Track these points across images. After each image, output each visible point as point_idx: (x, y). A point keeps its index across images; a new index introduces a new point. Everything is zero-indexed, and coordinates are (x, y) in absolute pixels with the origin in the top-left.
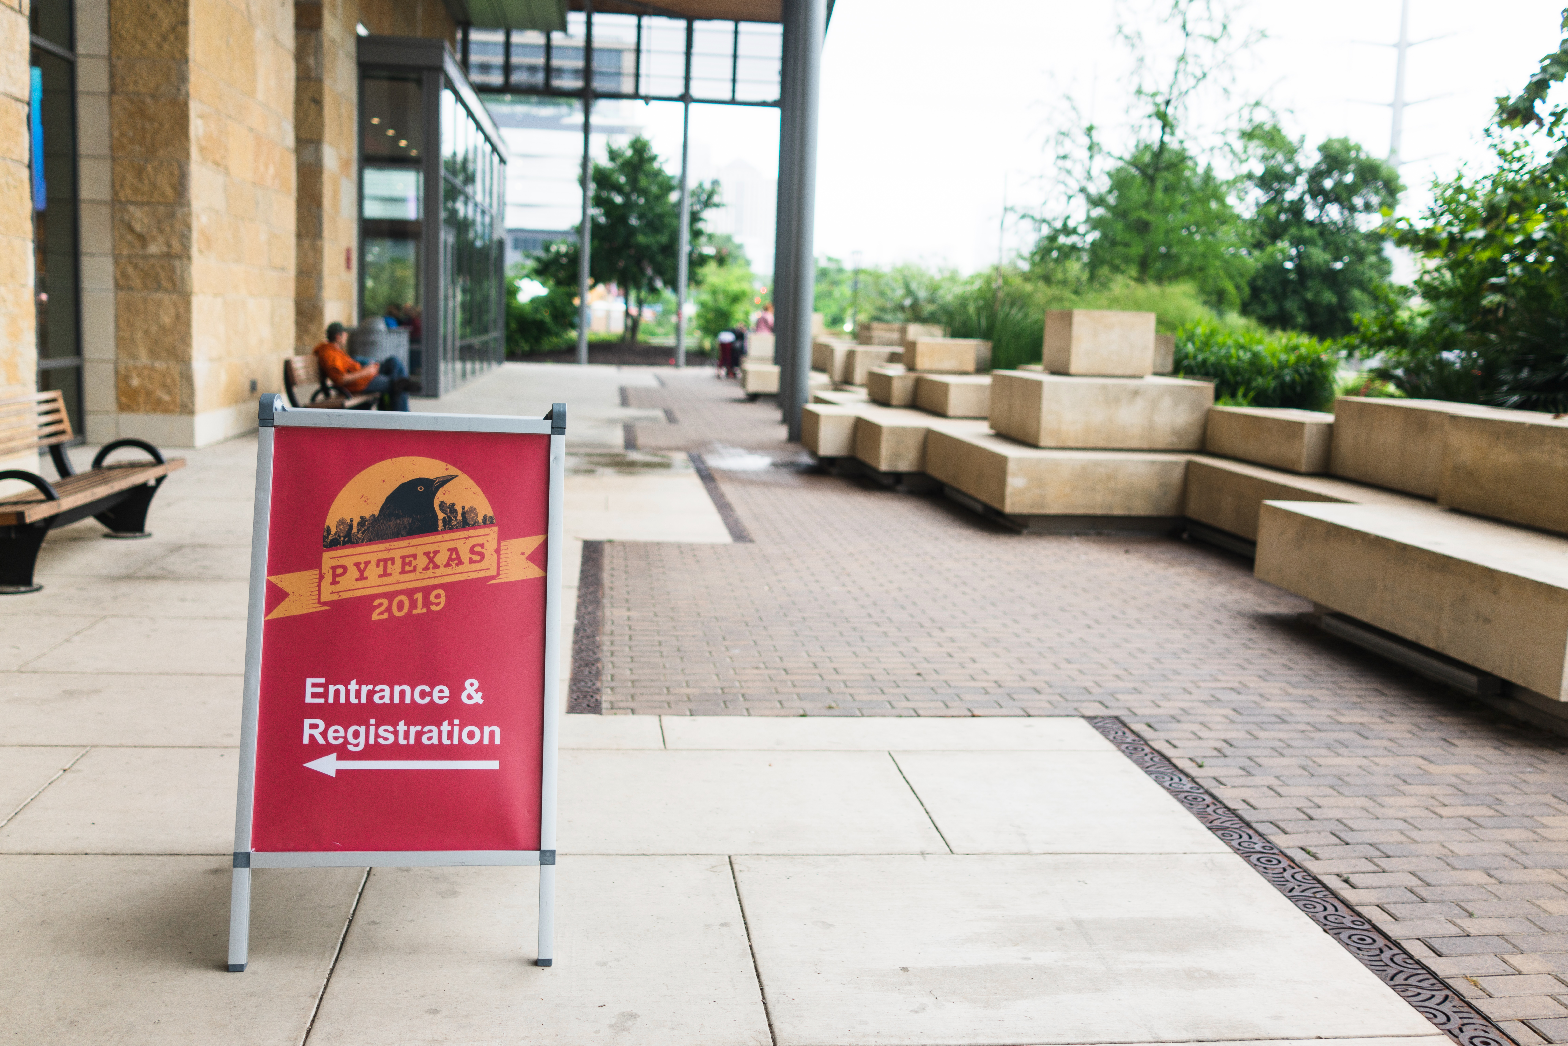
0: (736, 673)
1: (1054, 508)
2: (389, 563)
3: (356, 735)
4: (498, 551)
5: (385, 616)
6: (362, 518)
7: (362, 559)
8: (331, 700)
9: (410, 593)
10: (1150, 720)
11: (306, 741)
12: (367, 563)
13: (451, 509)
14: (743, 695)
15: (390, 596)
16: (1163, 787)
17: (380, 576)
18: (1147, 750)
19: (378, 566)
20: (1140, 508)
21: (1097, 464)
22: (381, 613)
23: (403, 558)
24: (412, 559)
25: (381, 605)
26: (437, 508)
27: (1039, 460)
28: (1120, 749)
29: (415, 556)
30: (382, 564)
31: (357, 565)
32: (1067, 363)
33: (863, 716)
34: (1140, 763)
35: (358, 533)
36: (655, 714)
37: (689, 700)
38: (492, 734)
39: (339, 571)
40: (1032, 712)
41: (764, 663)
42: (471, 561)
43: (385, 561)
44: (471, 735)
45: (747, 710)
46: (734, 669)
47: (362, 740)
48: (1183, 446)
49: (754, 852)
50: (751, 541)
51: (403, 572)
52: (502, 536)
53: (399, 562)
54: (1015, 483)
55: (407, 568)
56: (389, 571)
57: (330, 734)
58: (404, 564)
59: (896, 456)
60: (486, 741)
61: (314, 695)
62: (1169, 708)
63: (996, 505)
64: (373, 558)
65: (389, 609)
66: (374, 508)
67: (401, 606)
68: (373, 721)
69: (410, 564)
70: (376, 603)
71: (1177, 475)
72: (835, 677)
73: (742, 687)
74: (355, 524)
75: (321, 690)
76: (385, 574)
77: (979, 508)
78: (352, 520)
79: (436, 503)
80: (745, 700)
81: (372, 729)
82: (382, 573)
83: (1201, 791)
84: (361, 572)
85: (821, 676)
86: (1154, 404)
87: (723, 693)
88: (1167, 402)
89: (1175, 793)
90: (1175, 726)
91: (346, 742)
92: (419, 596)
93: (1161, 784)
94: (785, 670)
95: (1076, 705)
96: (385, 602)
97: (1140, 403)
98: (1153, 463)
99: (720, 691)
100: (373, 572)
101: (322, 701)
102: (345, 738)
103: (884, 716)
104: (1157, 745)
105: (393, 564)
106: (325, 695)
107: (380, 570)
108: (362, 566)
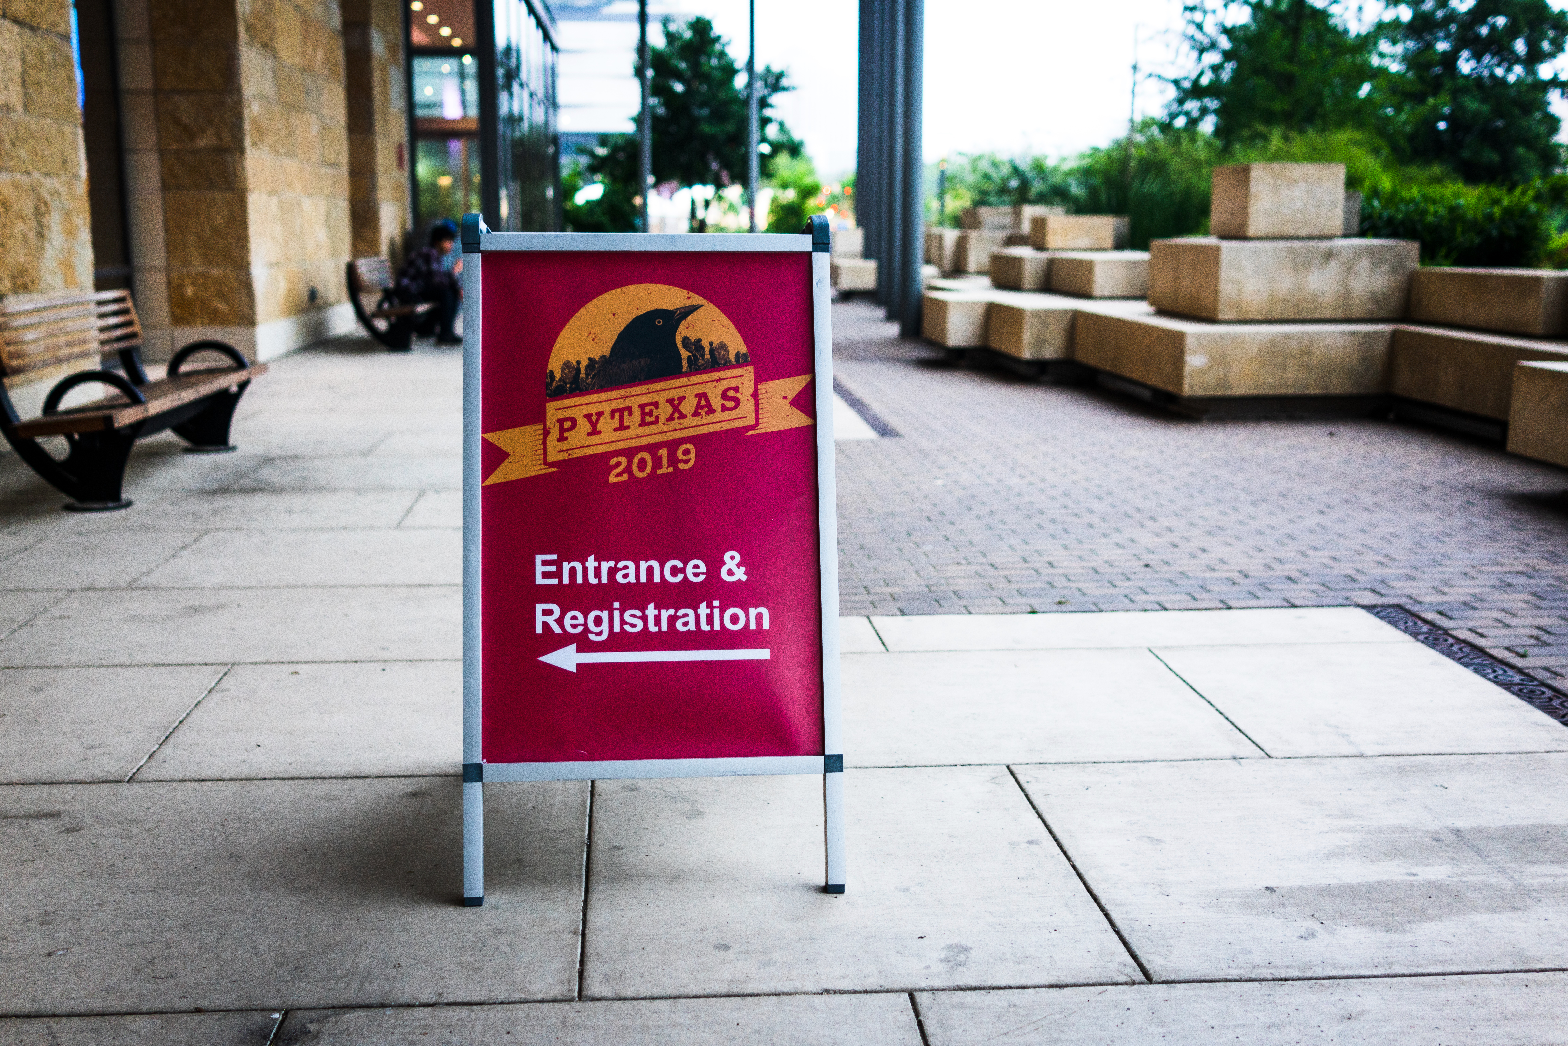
0: (936, 570)
1: (1240, 390)
2: (626, 413)
3: (598, 621)
4: (755, 395)
5: (625, 477)
6: (590, 359)
7: (593, 409)
8: (566, 580)
9: (652, 448)
10: (1441, 608)
11: (539, 630)
12: (600, 414)
13: (695, 346)
14: (955, 593)
15: (629, 453)
16: (1489, 679)
17: (616, 430)
18: (1451, 640)
19: (613, 417)
20: (1338, 386)
21: (1289, 337)
22: (619, 475)
23: (642, 407)
24: (652, 407)
25: (618, 464)
26: (680, 345)
27: (1222, 336)
28: (1418, 640)
29: (656, 404)
30: (617, 415)
31: (588, 416)
32: (1244, 225)
33: (1101, 611)
34: (1450, 655)
35: (587, 378)
36: (862, 615)
37: (894, 599)
38: (759, 617)
39: (567, 425)
40: (1297, 603)
41: (966, 559)
42: (724, 408)
43: (621, 411)
44: (735, 619)
45: (966, 608)
46: (933, 566)
47: (605, 627)
48: (1384, 314)
49: (1035, 761)
50: (899, 435)
51: (643, 424)
52: (759, 379)
53: (637, 412)
54: (1194, 361)
55: (648, 419)
56: (626, 423)
57: (568, 622)
58: (643, 415)
59: (1040, 342)
60: (753, 626)
61: (545, 575)
62: (1458, 593)
63: (1171, 388)
64: (607, 408)
65: (628, 469)
66: (603, 347)
67: (642, 465)
68: (616, 605)
69: (650, 414)
70: (613, 462)
71: (1381, 346)
72: (1051, 571)
73: (949, 584)
74: (583, 367)
75: (553, 568)
76: (622, 427)
77: (1146, 394)
78: (578, 363)
79: (679, 339)
80: (959, 597)
81: (617, 614)
82: (618, 426)
83: (1535, 683)
84: (594, 425)
85: (1035, 570)
86: (1350, 268)
87: (931, 591)
88: (1364, 264)
89: (1507, 686)
90: (1470, 613)
91: (587, 630)
92: (664, 452)
93: (1484, 676)
94: (992, 565)
95: (1346, 594)
96: (624, 460)
97: (1333, 267)
98: (1353, 334)
99: (926, 590)
100: (607, 425)
101: (555, 581)
102: (585, 625)
103: (1127, 611)
104: (1463, 634)
105: (630, 414)
106: (558, 574)
107: (616, 423)
108: (594, 418)
